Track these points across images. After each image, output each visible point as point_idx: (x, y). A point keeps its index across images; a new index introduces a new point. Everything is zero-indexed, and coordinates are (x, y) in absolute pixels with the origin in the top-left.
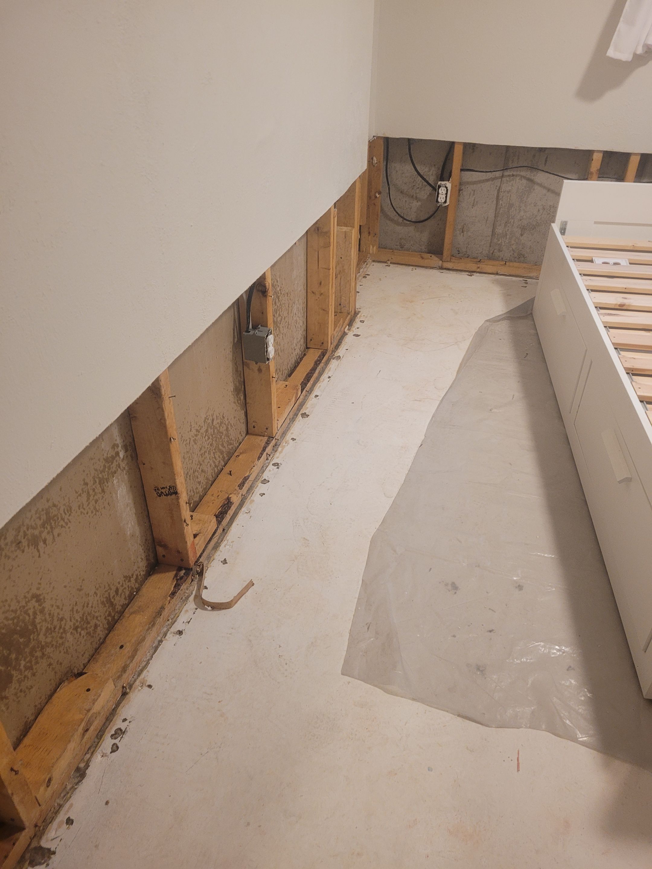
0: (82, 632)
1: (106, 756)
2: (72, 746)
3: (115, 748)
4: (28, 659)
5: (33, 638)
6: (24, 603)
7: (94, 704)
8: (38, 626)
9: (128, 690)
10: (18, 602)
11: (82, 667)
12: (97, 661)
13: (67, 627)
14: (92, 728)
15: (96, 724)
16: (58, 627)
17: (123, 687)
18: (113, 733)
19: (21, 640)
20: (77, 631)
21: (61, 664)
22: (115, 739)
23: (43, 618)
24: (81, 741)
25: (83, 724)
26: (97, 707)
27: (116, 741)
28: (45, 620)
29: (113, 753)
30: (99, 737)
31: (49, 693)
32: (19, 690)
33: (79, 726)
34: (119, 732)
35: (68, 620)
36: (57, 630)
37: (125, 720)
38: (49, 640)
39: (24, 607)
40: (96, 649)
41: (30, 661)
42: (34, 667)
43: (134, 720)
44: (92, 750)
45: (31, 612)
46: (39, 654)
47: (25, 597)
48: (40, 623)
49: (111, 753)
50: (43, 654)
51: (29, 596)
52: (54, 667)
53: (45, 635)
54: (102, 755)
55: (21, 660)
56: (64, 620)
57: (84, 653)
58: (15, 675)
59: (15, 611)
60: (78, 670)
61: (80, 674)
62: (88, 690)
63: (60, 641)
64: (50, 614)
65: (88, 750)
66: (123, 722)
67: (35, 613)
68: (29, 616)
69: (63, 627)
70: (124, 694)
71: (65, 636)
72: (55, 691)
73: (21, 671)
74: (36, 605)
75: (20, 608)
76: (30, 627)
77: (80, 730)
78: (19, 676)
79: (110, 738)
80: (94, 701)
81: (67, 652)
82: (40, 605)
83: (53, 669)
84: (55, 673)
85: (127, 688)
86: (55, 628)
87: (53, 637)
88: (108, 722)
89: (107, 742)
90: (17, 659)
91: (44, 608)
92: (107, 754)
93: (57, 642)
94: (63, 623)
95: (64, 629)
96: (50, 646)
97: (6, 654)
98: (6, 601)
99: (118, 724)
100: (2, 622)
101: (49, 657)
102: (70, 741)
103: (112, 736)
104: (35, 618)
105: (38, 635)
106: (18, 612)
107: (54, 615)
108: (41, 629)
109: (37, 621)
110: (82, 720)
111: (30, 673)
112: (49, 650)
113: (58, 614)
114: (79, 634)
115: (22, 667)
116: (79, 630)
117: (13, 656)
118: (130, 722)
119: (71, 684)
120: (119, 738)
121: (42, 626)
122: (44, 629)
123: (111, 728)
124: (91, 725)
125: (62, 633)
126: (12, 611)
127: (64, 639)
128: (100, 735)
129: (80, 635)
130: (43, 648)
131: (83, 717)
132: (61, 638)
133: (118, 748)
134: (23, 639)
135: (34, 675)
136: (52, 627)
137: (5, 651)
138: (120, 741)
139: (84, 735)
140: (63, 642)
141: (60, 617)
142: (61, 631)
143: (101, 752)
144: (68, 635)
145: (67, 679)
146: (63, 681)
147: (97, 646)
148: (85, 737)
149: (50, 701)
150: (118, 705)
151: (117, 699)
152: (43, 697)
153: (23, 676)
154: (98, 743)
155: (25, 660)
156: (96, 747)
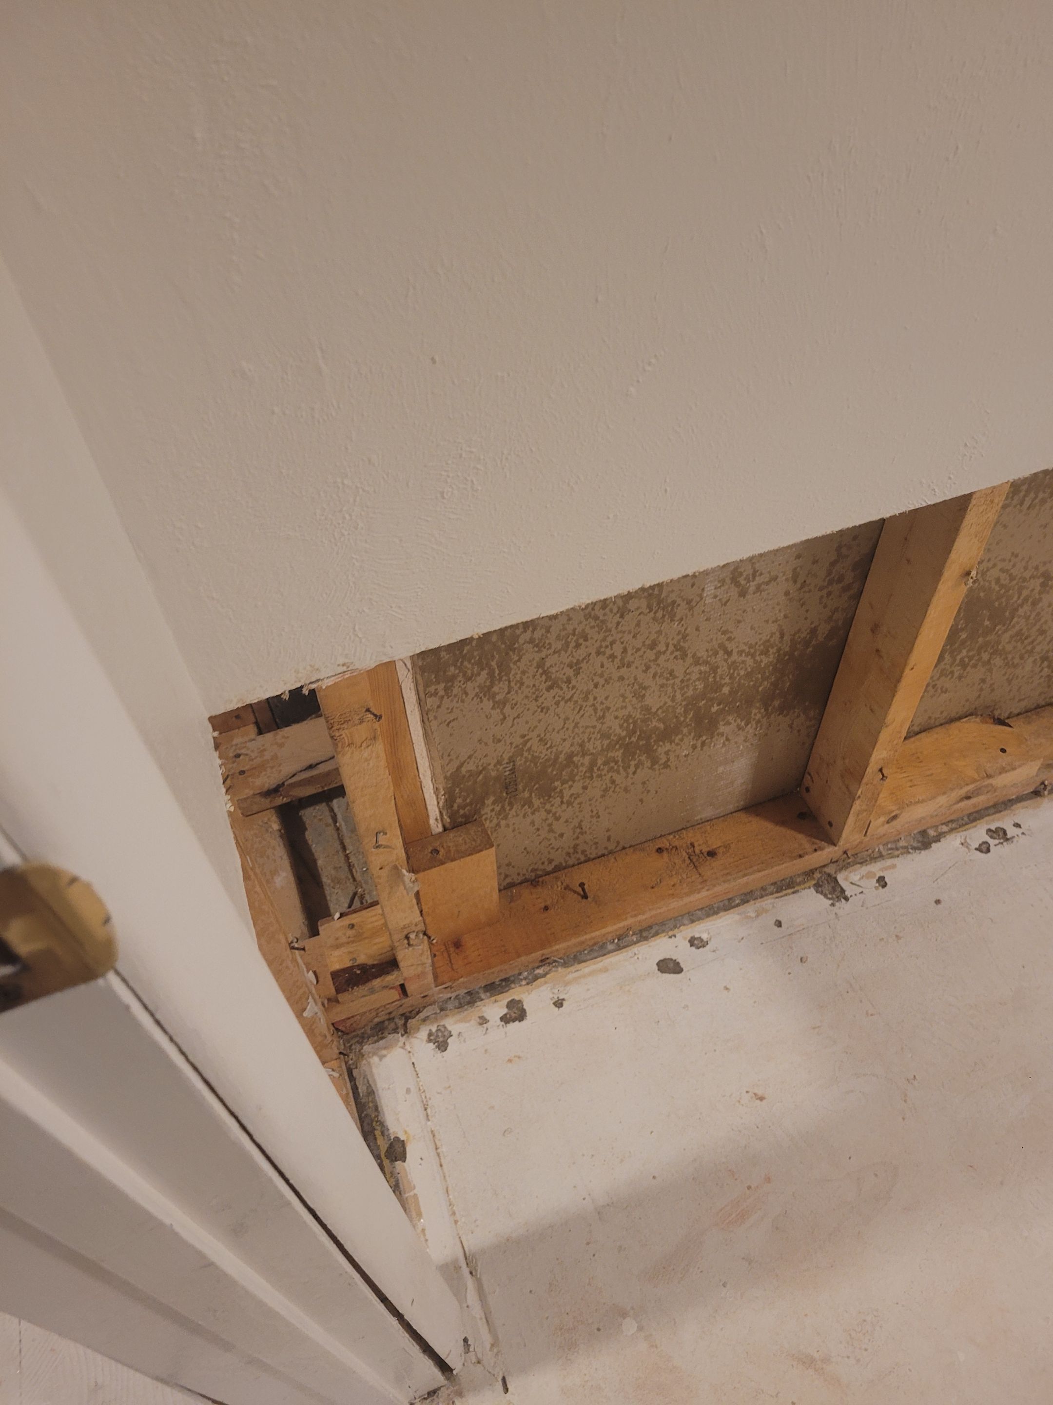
0: (1046, 670)
1: (967, 847)
2: (942, 800)
3: (984, 848)
4: (971, 654)
5: (999, 630)
6: (1027, 574)
7: (1000, 773)
8: (1015, 619)
9: (1046, 793)
10: (1026, 568)
11: (1006, 715)
12: (1029, 723)
13: (1038, 649)
14: (973, 801)
15: (981, 801)
16: (1030, 640)
17: (1043, 783)
18: (993, 828)
19: (987, 623)
20: (1043, 662)
21: (993, 690)
22: (991, 837)
23: (1028, 613)
24: (954, 804)
25: (971, 787)
26: (999, 781)
27: (992, 842)
28: (1027, 618)
29: (978, 852)
30: (971, 818)
31: (953, 715)
32: (934, 683)
33: (967, 785)
34: (1001, 834)
35: (1048, 639)
36: (1026, 642)
37: (1017, 825)
38: (1009, 648)
39: (1024, 580)
40: (1038, 707)
41: (971, 658)
42: (969, 669)
43: (1031, 836)
44: (954, 826)
45: (1025, 593)
46: (985, 656)
47: (1037, 568)
48: (1020, 616)
49: (976, 849)
50: (989, 661)
51: (1042, 569)
52: (984, 687)
53: (1012, 637)
54: (963, 841)
55: (965, 648)
56: (1044, 636)
57: (1023, 700)
58: (946, 661)
59: (1012, 578)
60: (1000, 714)
61: (1001, 722)
62: (1003, 751)
63: (1016, 661)
64: (1038, 614)
65: (949, 822)
66: (1014, 825)
67: (1026, 600)
68: (1019, 598)
69: (1035, 643)
70: (1037, 793)
71: (1026, 658)
72: (960, 718)
73: (955, 660)
74: (1038, 588)
75: (1020, 578)
76: (1007, 614)
77: (963, 792)
78: (948, 667)
79: (985, 832)
80: (1003, 771)
81: (1009, 681)
82: (1040, 593)
83: (981, 689)
84: (979, 696)
85: (1049, 788)
86: (1026, 638)
87: (1015, 647)
88: (992, 811)
89: (978, 833)
90: (963, 642)
91: (1040, 600)
92: (970, 847)
93: (1013, 658)
94: (1040, 638)
95: (1034, 648)
96: (1003, 657)
97: (959, 627)
98: (1017, 556)
99: (1005, 822)
100: (990, 583)
101: (990, 671)
102: (945, 793)
103: (989, 830)
104: (1022, 605)
105: (1005, 631)
106: (1014, 582)
107: (1040, 620)
108: (1014, 627)
109: (1021, 612)
110: (974, 781)
111: (958, 672)
112: (998, 661)
113: (1046, 622)
114: (1040, 669)
115: (958, 658)
116: (1046, 663)
117: (964, 636)
118: (1023, 833)
119: (985, 726)
120: (997, 841)
121: (1018, 623)
122: (1017, 628)
123: (993, 820)
124: (978, 795)
125: (1027, 651)
126: (1011, 575)
127: (1022, 661)
128: (975, 817)
129: (1041, 671)
130: (995, 652)
131: (978, 778)
132: (1022, 658)
133: (988, 851)
134: (988, 623)
135: (960, 678)
136: (1026, 633)
137: (962, 622)
138: (995, 845)
139: (961, 800)
140: (1017, 664)
141: (1045, 627)
142: (1029, 648)
143: (963, 838)
144: (1031, 659)
145: (982, 715)
146: (976, 715)
147: (1043, 703)
148: (960, 804)
149: (947, 725)
150: (1020, 799)
151: (1023, 791)
152: (945, 714)
153: (950, 670)
154: (967, 824)
155: (968, 651)
156: (960, 826)
